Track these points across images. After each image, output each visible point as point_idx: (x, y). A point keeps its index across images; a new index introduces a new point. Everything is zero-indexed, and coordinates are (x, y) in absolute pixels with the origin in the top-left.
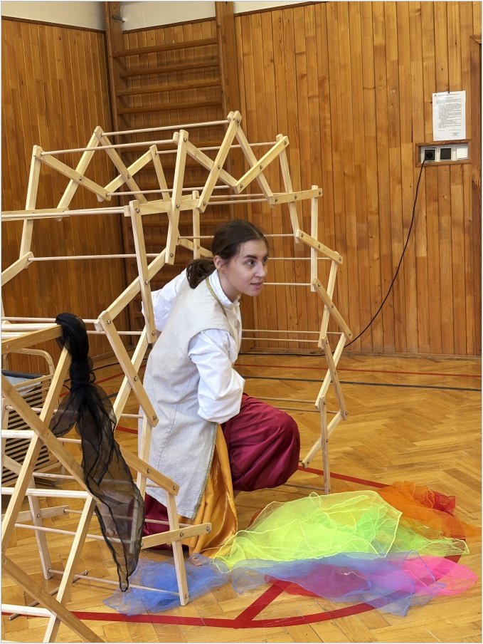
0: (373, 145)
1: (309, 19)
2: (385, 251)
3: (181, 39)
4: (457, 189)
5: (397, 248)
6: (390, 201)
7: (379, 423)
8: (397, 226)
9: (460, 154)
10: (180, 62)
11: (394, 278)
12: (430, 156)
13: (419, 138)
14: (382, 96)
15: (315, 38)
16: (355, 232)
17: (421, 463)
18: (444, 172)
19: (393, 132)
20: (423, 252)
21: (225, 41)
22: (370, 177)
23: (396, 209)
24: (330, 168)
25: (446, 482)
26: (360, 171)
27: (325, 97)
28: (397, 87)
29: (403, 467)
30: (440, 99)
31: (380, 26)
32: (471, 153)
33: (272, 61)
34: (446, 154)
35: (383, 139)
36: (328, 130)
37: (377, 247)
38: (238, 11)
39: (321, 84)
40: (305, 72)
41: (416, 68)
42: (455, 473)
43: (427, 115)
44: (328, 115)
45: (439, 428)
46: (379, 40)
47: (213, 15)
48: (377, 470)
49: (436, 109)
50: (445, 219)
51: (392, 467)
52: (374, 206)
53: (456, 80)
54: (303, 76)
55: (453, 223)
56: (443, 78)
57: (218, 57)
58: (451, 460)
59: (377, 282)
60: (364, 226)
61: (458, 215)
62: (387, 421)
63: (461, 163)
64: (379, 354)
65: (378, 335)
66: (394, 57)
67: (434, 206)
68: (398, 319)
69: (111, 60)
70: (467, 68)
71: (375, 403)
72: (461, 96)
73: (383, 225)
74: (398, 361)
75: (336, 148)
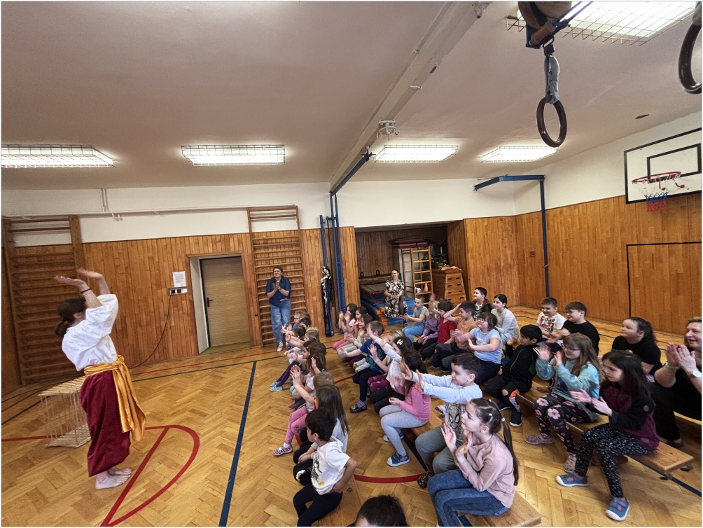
0: (150, 289)
1: (120, 247)
2: (158, 325)
3: (52, 252)
4: (184, 302)
5: (163, 324)
6: (159, 308)
7: (160, 397)
8: (162, 316)
9: (185, 291)
10: (52, 260)
11: (163, 334)
12: (173, 292)
13: (168, 286)
14: (153, 272)
15: (123, 253)
16: (145, 320)
17: (179, 411)
18: (179, 297)
19: (159, 285)
20: (173, 324)
21: (77, 253)
22: (150, 301)
23: (162, 311)
24: (132, 298)
25: (190, 416)
26: (146, 299)
27: (129, 274)
28: (159, 270)
29: (173, 414)
30: (175, 274)
31: (151, 250)
32: (188, 291)
33: (103, 260)
34: (179, 291)
35: (154, 287)
36: (131, 285)
37: (154, 324)
38: (84, 242)
39: (126, 268)
40: (118, 264)
41: (166, 264)
42: (193, 411)
43: (171, 279)
44: (130, 279)
45: (185, 392)
46: (151, 254)
47: (71, 243)
48: (162, 420)
49: (174, 277)
50: (181, 312)
51: (168, 416)
52: (152, 310)
53: (181, 268)
54: (118, 266)
55: (184, 313)
56: (176, 267)
57: (73, 259)
58: (191, 405)
59: (156, 336)
60: (149, 317)
61: (186, 311)
62: (164, 394)
63: (185, 294)
64: (158, 362)
65: (157, 355)
66: (157, 260)
67: (176, 308)
68: (165, 348)
69: (7, 260)
70: (185, 265)
71: (158, 387)
72: (183, 273)
73: (157, 317)
74: (166, 364)
75: (134, 290)
